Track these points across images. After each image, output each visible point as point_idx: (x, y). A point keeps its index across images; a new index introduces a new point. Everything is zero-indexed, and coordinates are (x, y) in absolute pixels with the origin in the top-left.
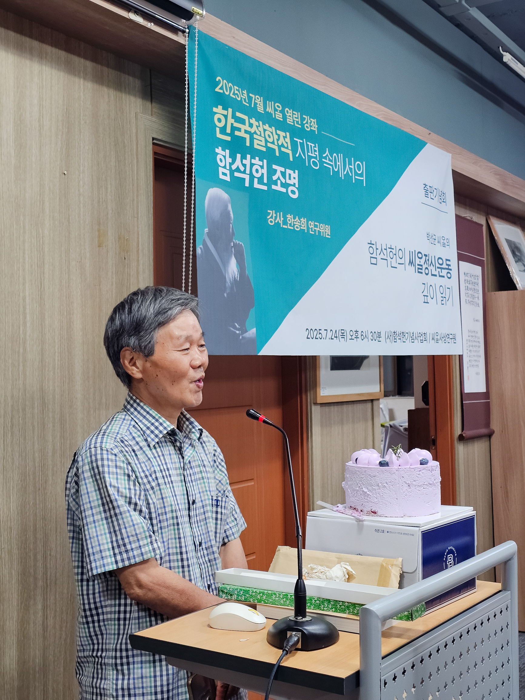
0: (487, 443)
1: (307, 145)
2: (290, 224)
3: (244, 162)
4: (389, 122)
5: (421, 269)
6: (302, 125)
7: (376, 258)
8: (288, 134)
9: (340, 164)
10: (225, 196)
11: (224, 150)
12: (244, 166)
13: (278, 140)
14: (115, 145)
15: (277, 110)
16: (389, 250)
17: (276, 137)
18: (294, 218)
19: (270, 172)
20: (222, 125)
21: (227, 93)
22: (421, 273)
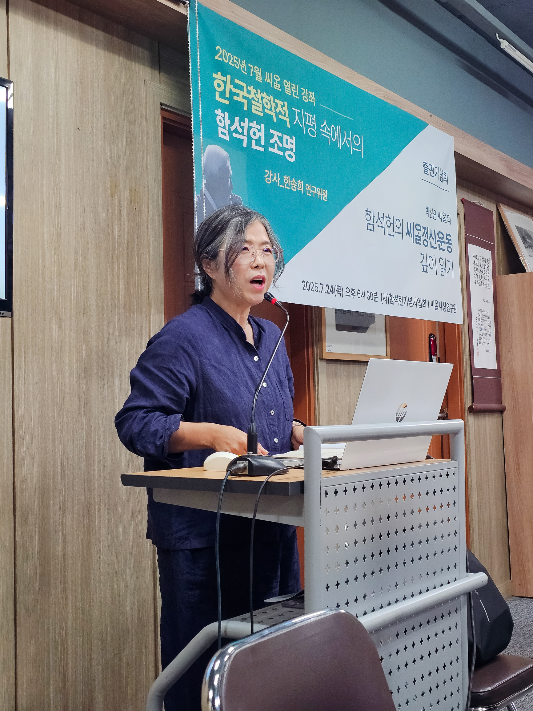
0: (499, 419)
1: (305, 115)
2: (287, 185)
3: (242, 124)
4: (389, 102)
5: (420, 240)
6: (301, 97)
7: (373, 225)
8: (286, 103)
9: (338, 135)
10: (224, 153)
11: (223, 112)
12: (243, 128)
13: (276, 108)
14: (126, 107)
15: (275, 81)
16: (386, 219)
17: (274, 105)
18: (291, 179)
19: (269, 136)
20: (221, 89)
21: (227, 62)
22: (420, 244)
